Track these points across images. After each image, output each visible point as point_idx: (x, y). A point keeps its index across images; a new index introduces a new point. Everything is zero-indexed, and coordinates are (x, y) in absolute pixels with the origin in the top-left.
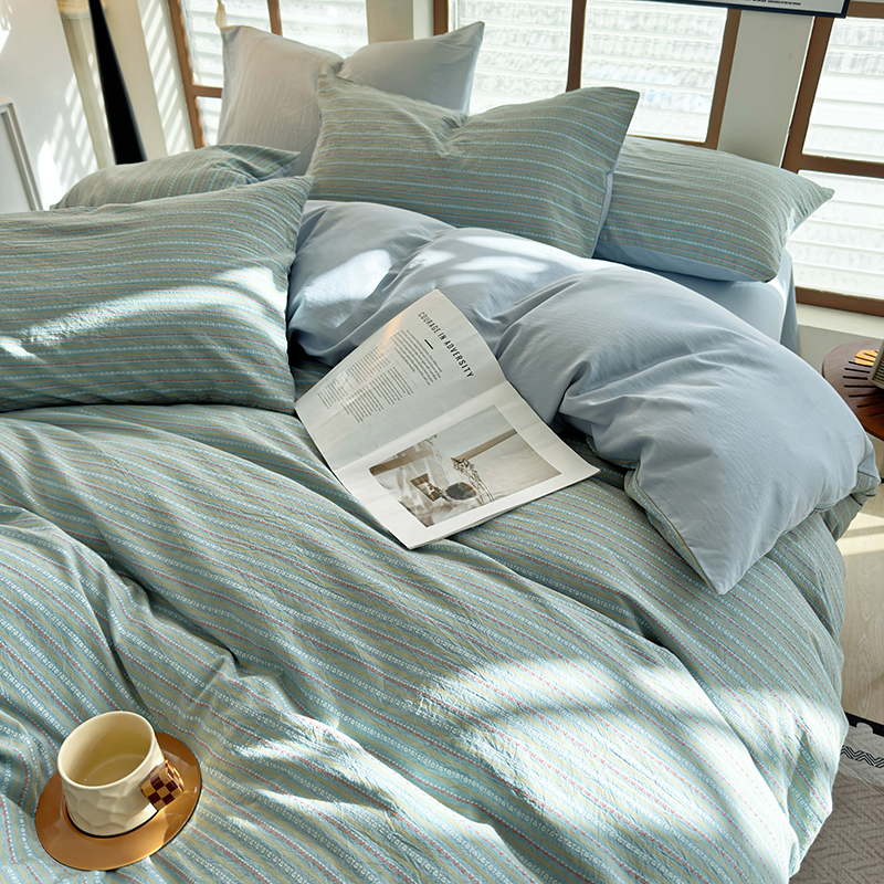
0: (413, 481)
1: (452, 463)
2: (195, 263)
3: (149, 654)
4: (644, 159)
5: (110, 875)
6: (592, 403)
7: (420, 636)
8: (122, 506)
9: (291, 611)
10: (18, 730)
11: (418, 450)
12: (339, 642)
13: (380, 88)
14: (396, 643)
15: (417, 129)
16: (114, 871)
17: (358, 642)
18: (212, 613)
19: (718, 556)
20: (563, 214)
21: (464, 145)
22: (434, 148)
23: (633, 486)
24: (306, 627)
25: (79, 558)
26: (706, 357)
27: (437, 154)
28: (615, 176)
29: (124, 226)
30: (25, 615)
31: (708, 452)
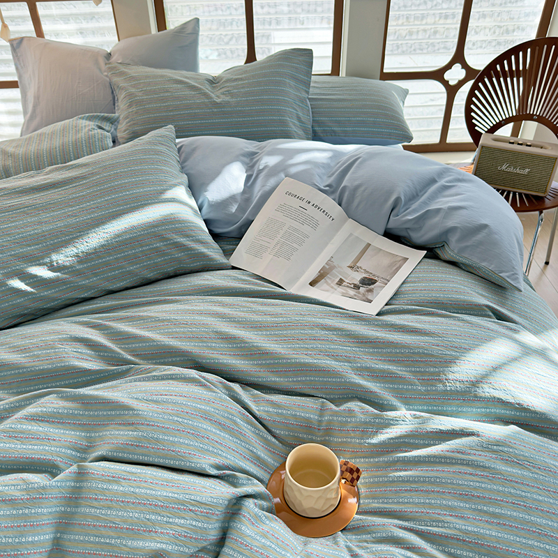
0: (337, 284)
1: (349, 269)
2: (145, 191)
3: (281, 414)
4: (317, 87)
5: (344, 531)
6: (410, 218)
7: (424, 353)
8: (203, 342)
9: (346, 364)
11: (327, 267)
12: (383, 371)
14: (412, 361)
15: (193, 88)
16: (344, 529)
17: (392, 368)
18: (297, 381)
21: (229, 93)
22: (211, 98)
23: (449, 253)
25: (203, 378)
27: (215, 101)
29: (83, 177)
30: (207, 417)
31: (485, 226)
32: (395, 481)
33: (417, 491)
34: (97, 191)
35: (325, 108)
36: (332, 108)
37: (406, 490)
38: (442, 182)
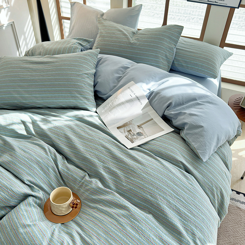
0: (128, 131)
1: (137, 127)
3: (68, 173)
4: (184, 44)
5: (63, 224)
6: (173, 113)
7: (133, 171)
8: (58, 136)
9: (102, 163)
10: (39, 191)
11: (129, 123)
13: (114, 22)
14: (127, 172)
15: (125, 35)
16: (63, 223)
17: (118, 172)
18: (82, 163)
19: (203, 153)
20: (163, 59)
21: (137, 40)
22: (130, 40)
23: (183, 134)
24: (105, 167)
25: (49, 149)
26: (201, 102)
27: (130, 42)
28: (177, 49)
29: (53, 62)
30: (38, 163)
31: (202, 127)
32: (90, 215)
33: (93, 222)
34: (55, 69)
35: (182, 54)
36: (185, 55)
37: (90, 220)
38: (198, 101)
